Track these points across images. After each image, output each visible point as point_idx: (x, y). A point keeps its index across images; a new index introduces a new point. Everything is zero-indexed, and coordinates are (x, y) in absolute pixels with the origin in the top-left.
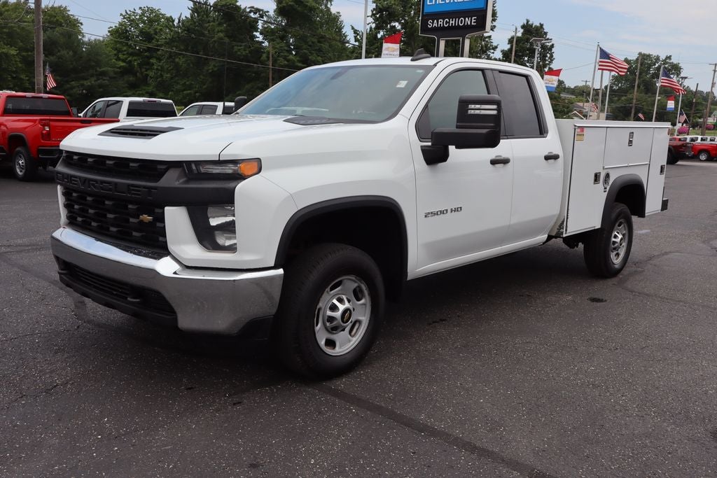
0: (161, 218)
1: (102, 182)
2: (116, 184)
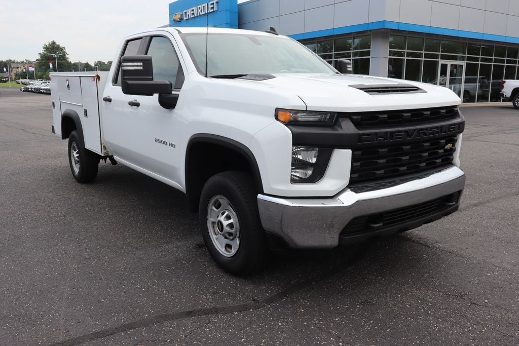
2: (441, 127)
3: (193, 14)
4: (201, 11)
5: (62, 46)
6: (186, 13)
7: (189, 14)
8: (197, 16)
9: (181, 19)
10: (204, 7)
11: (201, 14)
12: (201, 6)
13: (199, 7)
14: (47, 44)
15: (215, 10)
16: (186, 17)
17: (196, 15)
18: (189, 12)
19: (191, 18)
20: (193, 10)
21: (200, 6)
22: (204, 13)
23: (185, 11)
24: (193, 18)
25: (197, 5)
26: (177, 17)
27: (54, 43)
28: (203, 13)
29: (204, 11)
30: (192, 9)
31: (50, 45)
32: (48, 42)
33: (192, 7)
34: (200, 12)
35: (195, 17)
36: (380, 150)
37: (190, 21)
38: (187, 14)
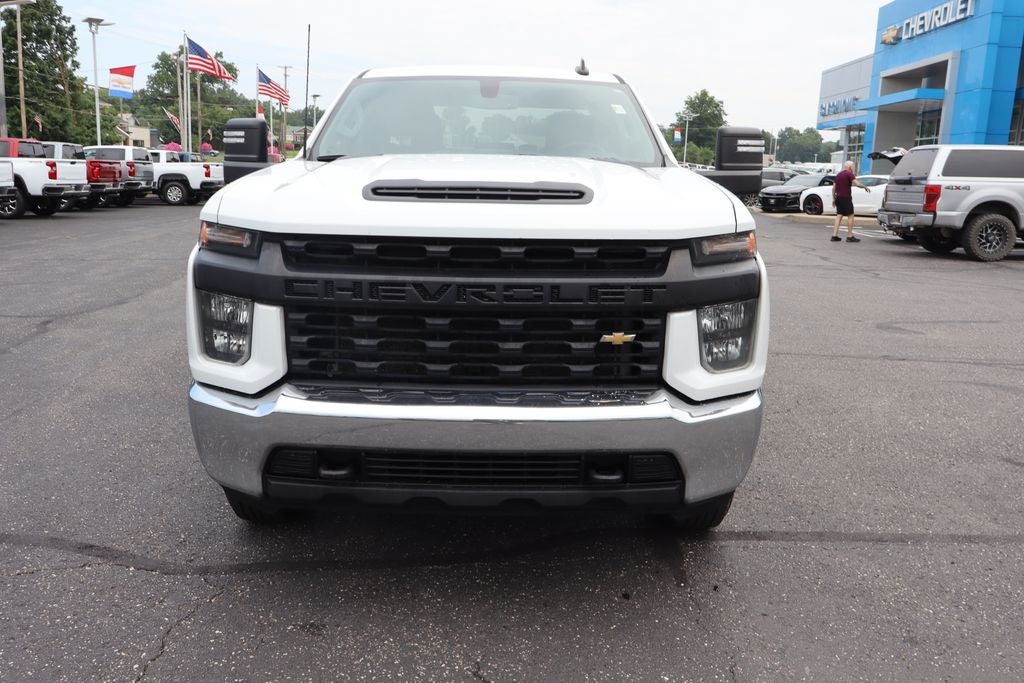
0: (660, 334)
1: (508, 287)
2: (556, 287)
3: (922, 26)
4: (939, 19)
5: (717, 99)
6: (908, 25)
7: (914, 26)
8: (930, 31)
9: (898, 39)
10: (946, 9)
11: (938, 25)
12: (940, 9)
13: (936, 9)
14: (693, 96)
15: (968, 14)
16: (907, 32)
17: (927, 29)
18: (915, 24)
19: (918, 35)
20: (923, 18)
21: (938, 9)
22: (945, 23)
23: (907, 21)
24: (921, 34)
25: (934, 7)
26: (890, 35)
27: (704, 94)
28: (943, 23)
29: (944, 19)
30: (921, 16)
31: (697, 98)
32: (693, 92)
33: (923, 12)
34: (937, 21)
35: (925, 33)
36: (355, 318)
37: (915, 41)
38: (911, 27)
